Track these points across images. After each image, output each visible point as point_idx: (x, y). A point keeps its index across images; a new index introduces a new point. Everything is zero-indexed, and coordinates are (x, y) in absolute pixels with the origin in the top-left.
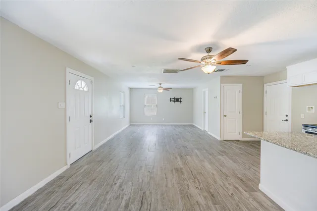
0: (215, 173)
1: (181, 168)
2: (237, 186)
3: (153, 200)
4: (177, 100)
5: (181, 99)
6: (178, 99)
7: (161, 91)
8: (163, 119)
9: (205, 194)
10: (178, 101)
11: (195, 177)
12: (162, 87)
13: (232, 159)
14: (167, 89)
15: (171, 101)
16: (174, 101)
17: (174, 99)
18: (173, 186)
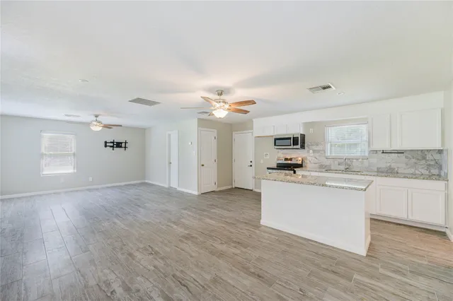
0: (223, 225)
1: (188, 234)
2: (247, 228)
3: (193, 275)
4: (119, 145)
5: (126, 143)
6: (121, 143)
7: (99, 129)
8: (91, 179)
9: (233, 244)
10: (121, 147)
11: (211, 236)
12: (99, 122)
13: (224, 209)
14: (108, 126)
15: (106, 146)
16: (113, 147)
17: (113, 143)
18: (199, 253)
